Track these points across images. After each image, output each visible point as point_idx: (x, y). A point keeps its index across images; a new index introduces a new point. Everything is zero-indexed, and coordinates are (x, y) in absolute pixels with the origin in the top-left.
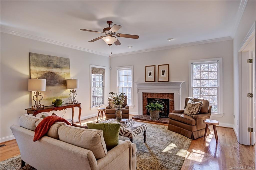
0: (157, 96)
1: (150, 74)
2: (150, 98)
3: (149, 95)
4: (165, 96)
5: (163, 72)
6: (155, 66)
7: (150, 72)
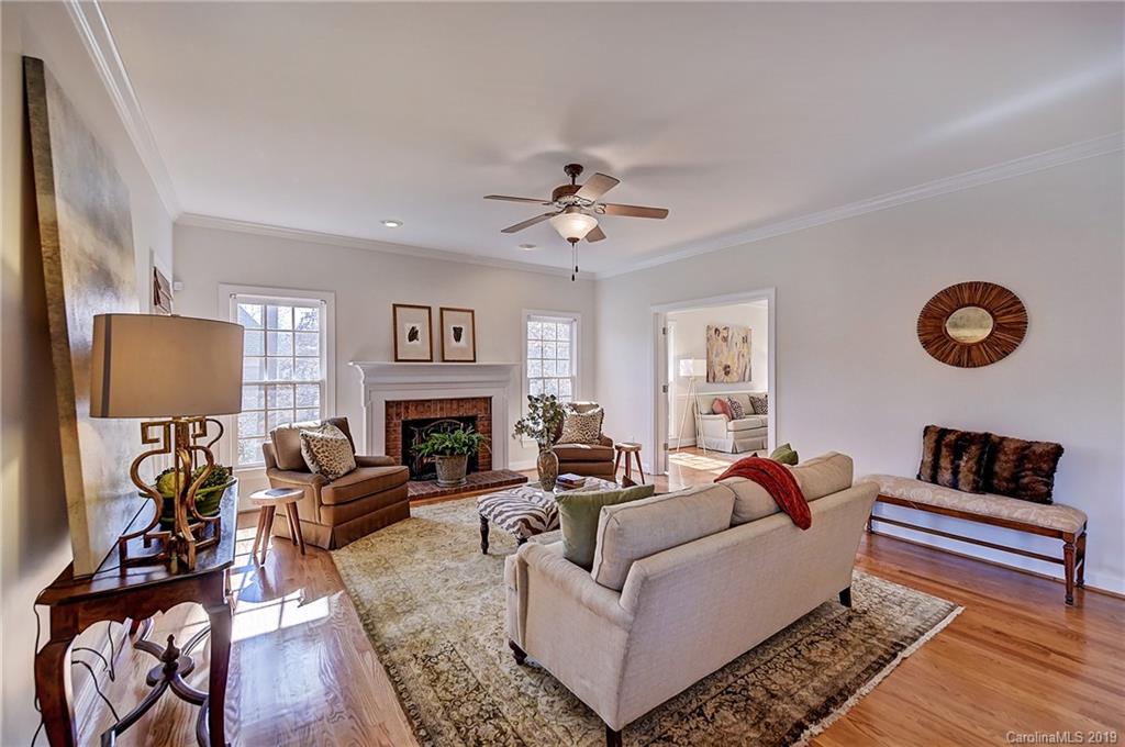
0: (441, 409)
1: (413, 335)
2: (417, 417)
3: (412, 408)
4: (467, 406)
5: (458, 333)
6: (430, 309)
7: (413, 328)
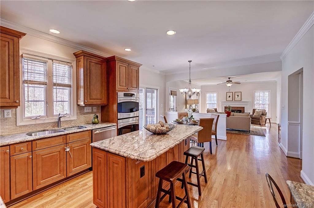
5: (238, 96)
6: (233, 92)
7: (230, 96)
